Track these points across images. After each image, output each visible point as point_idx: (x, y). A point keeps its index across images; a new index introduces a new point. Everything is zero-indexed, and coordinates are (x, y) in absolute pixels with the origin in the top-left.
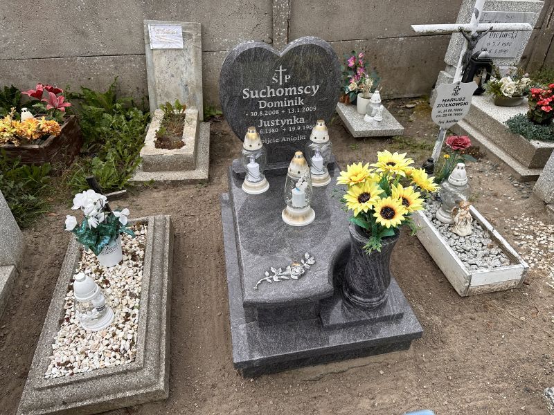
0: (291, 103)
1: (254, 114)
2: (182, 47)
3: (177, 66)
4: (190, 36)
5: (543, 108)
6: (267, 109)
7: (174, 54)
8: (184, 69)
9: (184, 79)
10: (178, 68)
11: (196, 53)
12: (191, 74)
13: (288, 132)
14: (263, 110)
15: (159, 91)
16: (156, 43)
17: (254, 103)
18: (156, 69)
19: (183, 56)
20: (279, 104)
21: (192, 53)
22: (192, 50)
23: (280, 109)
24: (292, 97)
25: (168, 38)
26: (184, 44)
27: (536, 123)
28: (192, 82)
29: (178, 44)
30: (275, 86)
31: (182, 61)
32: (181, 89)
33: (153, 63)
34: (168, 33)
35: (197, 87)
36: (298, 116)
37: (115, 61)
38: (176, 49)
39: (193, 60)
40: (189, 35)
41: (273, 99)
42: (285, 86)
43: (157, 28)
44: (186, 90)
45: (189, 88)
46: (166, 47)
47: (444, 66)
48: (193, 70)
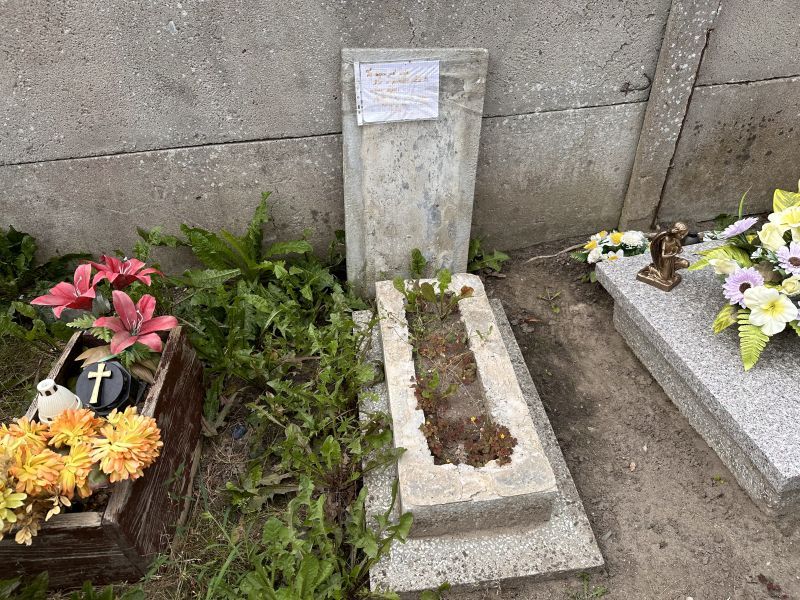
2: (434, 113)
3: (418, 163)
4: (458, 82)
7: (414, 133)
8: (435, 167)
9: (432, 193)
10: (420, 168)
11: (468, 127)
12: (449, 178)
15: (371, 224)
16: (372, 109)
18: (368, 172)
19: (436, 136)
21: (458, 127)
22: (460, 121)
25: (403, 95)
26: (441, 106)
28: (450, 197)
29: (425, 108)
31: (431, 149)
32: (424, 214)
33: (361, 160)
34: (404, 81)
35: (461, 207)
37: (261, 154)
38: (419, 122)
39: (458, 146)
40: (456, 81)
43: (377, 68)
44: (435, 216)
45: (443, 212)
46: (396, 118)
48: (455, 169)
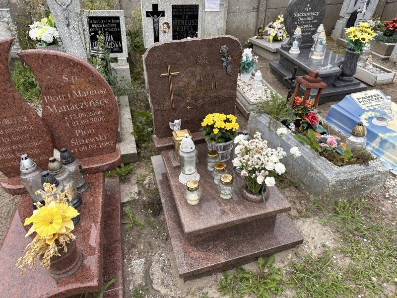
0: (309, 19)
1: (296, 23)
4: (223, 5)
5: (390, 28)
6: (301, 21)
7: (215, 14)
8: (219, 21)
9: (218, 27)
10: (216, 21)
11: (225, 13)
12: (221, 24)
13: (306, 31)
14: (299, 21)
15: (206, 32)
16: (208, 8)
17: (297, 18)
19: (219, 15)
20: (305, 19)
21: (223, 13)
22: (223, 12)
23: (305, 21)
24: (309, 16)
25: (213, 6)
26: (220, 9)
27: (387, 36)
28: (221, 28)
29: (217, 9)
30: (305, 12)
31: (218, 17)
32: (216, 31)
33: (205, 18)
34: (213, 3)
35: (223, 30)
36: (311, 24)
38: (216, 12)
39: (223, 17)
41: (303, 17)
42: (309, 12)
43: (209, 1)
44: (218, 32)
45: (220, 31)
46: (212, 10)
47: (339, 18)
48: (222, 22)
